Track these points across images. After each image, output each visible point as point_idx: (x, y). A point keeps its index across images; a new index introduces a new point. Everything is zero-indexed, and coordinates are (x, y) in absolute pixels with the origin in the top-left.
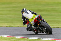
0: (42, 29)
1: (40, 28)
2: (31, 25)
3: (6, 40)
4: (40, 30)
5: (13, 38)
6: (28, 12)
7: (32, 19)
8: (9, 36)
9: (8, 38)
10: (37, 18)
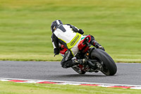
0: (93, 65)
1: (90, 62)
2: (71, 56)
3: (77, 92)
4: (90, 67)
5: (94, 87)
6: (65, 27)
7: (73, 43)
8: (85, 84)
9: (83, 88)
10: (85, 41)
